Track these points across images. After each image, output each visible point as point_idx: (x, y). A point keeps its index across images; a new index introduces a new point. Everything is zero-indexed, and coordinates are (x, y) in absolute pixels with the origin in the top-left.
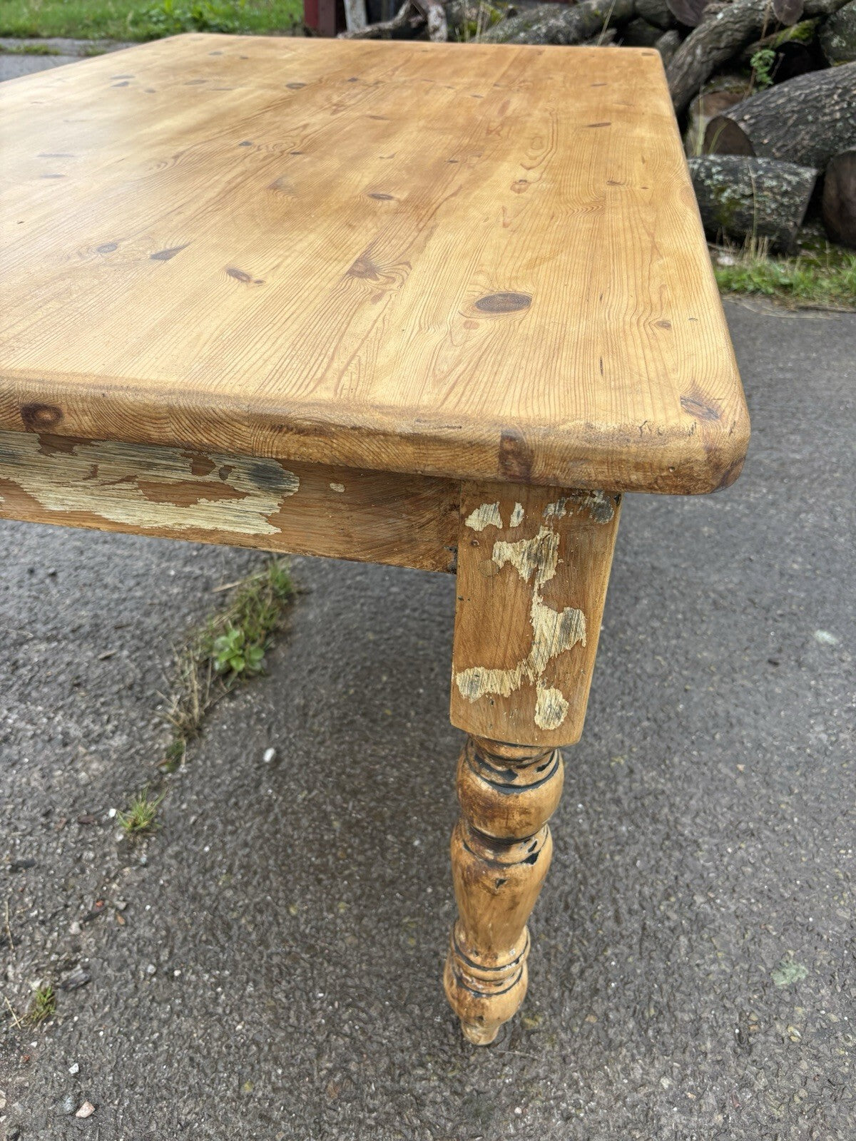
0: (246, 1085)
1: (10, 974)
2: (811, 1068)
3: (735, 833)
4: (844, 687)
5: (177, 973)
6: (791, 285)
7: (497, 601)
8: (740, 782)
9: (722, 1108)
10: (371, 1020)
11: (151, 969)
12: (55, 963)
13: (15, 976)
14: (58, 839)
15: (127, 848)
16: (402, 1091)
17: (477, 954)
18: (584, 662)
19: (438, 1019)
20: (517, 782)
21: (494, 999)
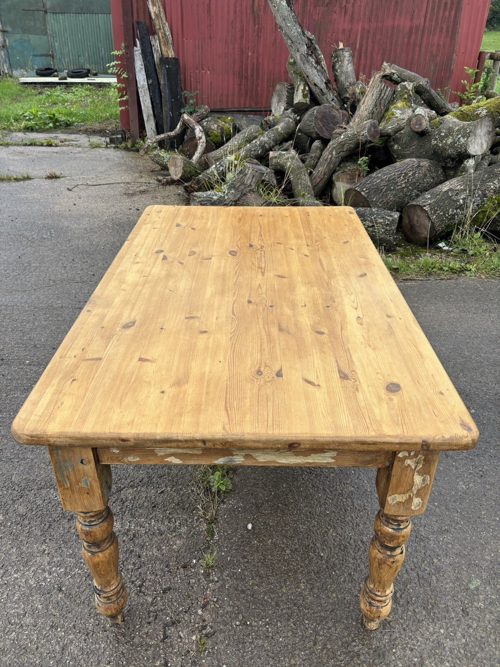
0: (292, 661)
1: (182, 636)
2: (490, 617)
3: (442, 532)
4: (466, 464)
5: (248, 623)
6: (398, 269)
7: (404, 475)
8: (437, 510)
9: (464, 636)
10: (330, 628)
11: (238, 623)
12: (198, 627)
13: (184, 635)
14: (176, 576)
15: (207, 575)
16: (350, 652)
17: (379, 591)
18: (428, 490)
19: (354, 623)
20: (401, 527)
21: (384, 608)
